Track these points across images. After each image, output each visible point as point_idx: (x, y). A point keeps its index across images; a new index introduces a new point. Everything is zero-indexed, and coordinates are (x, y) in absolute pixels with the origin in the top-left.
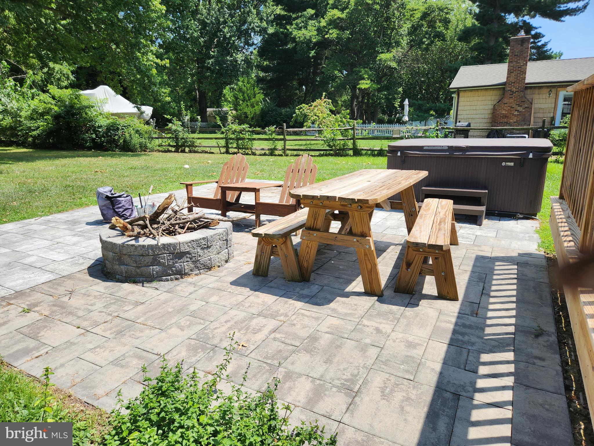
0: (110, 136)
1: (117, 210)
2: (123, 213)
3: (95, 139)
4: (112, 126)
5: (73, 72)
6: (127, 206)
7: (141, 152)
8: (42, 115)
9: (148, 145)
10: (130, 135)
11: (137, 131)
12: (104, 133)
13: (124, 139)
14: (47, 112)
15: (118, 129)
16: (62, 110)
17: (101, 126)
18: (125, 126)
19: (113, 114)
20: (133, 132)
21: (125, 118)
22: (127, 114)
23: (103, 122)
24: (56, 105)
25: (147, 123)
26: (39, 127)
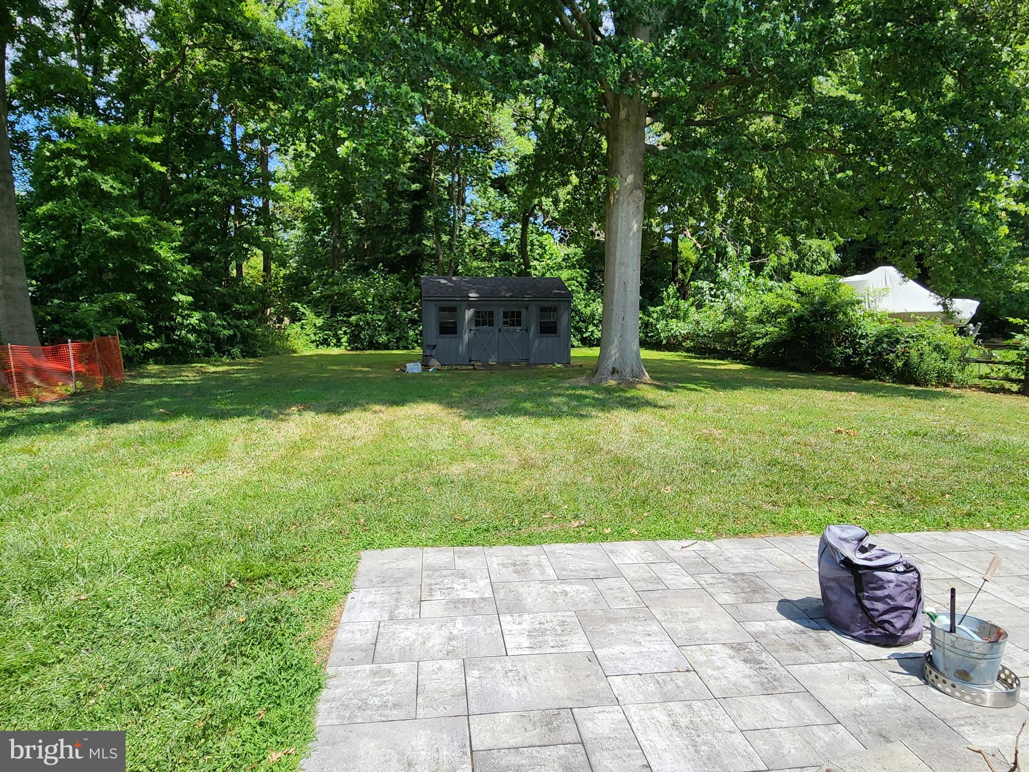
0: (880, 354)
1: (867, 603)
2: (886, 617)
3: (850, 356)
4: (886, 336)
5: (837, 250)
6: (900, 601)
7: (937, 387)
8: (775, 316)
9: (956, 373)
10: (922, 354)
11: (937, 348)
12: (868, 347)
13: (907, 361)
14: (783, 311)
15: (898, 341)
16: (806, 309)
17: (867, 335)
18: (912, 337)
19: (892, 315)
20: (927, 349)
21: (915, 320)
22: (920, 314)
23: (871, 328)
24: (798, 301)
25: (962, 332)
26: (767, 334)
